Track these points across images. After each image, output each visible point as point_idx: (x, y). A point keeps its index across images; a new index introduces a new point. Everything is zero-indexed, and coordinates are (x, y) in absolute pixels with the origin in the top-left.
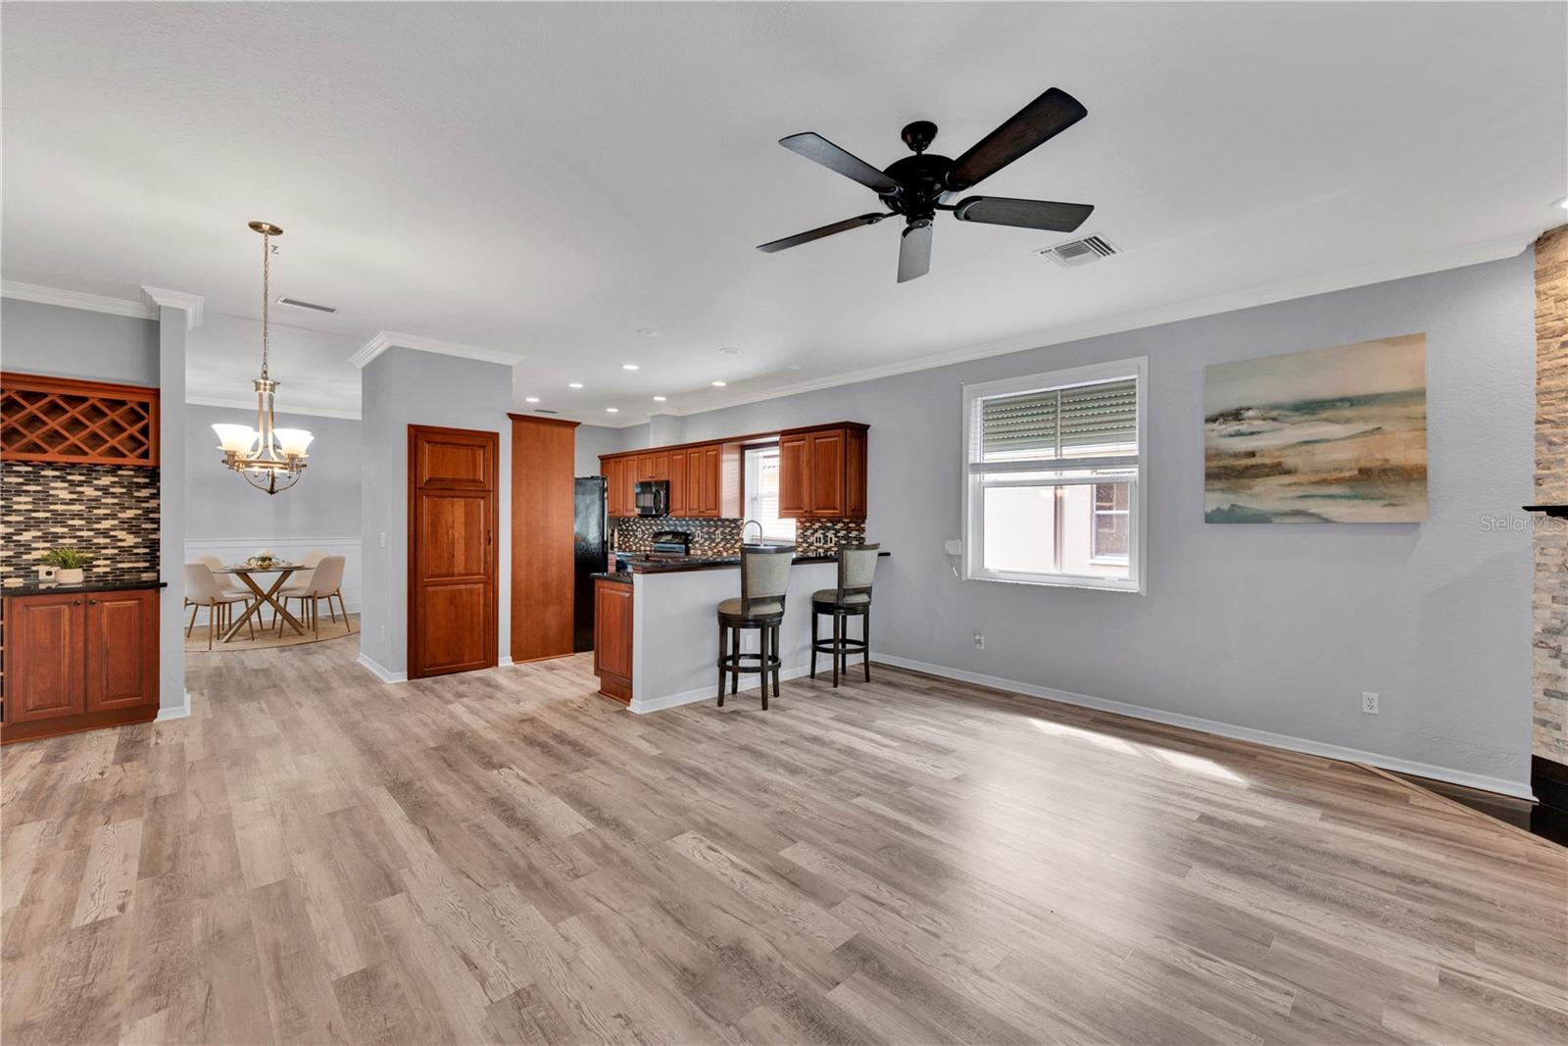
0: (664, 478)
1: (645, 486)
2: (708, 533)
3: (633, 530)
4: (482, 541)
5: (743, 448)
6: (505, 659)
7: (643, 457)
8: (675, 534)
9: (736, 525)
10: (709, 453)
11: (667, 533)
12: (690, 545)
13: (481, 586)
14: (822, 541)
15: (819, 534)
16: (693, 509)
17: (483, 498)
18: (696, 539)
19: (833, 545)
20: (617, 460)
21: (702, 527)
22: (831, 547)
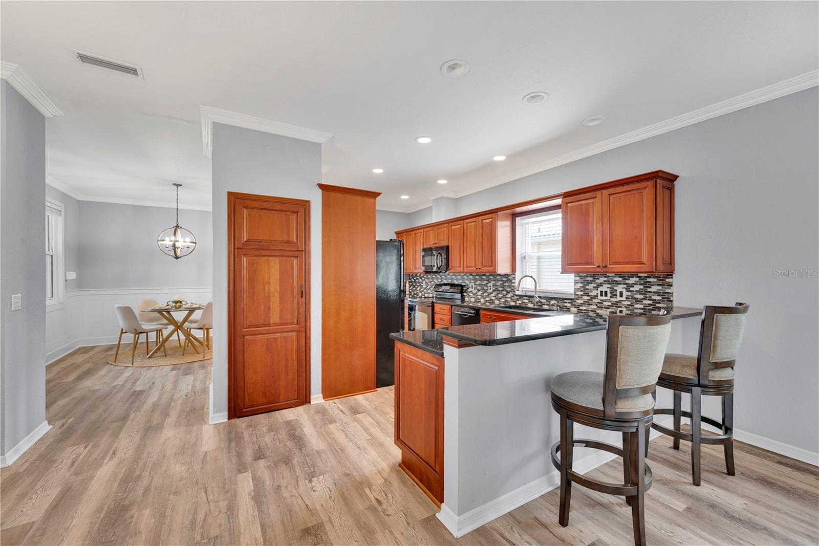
0: (445, 243)
1: (428, 251)
2: (480, 285)
3: (419, 282)
4: (296, 293)
5: (514, 216)
6: (317, 397)
7: (428, 229)
8: (452, 285)
9: (508, 278)
10: (484, 221)
11: (446, 285)
12: (465, 294)
13: (295, 333)
14: (609, 295)
15: (605, 288)
16: (470, 267)
17: (297, 257)
18: (470, 289)
19: (624, 298)
20: (409, 233)
21: (476, 280)
22: (621, 301)
